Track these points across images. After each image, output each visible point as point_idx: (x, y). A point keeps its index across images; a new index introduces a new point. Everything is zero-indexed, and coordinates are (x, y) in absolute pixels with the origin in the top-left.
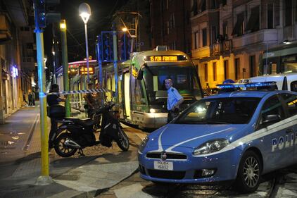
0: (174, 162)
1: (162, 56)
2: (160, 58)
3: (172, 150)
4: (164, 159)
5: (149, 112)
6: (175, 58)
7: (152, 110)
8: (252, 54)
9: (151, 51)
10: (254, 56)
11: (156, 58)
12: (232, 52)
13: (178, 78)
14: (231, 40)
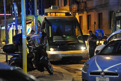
0: (110, 78)
1: (55, 13)
2: (54, 14)
3: (108, 70)
4: (103, 76)
5: (49, 50)
6: (64, 14)
7: (52, 49)
8: (100, 12)
9: (48, 9)
10: (102, 13)
11: (51, 14)
12: (86, 10)
13: (65, 28)
14: (85, 2)
